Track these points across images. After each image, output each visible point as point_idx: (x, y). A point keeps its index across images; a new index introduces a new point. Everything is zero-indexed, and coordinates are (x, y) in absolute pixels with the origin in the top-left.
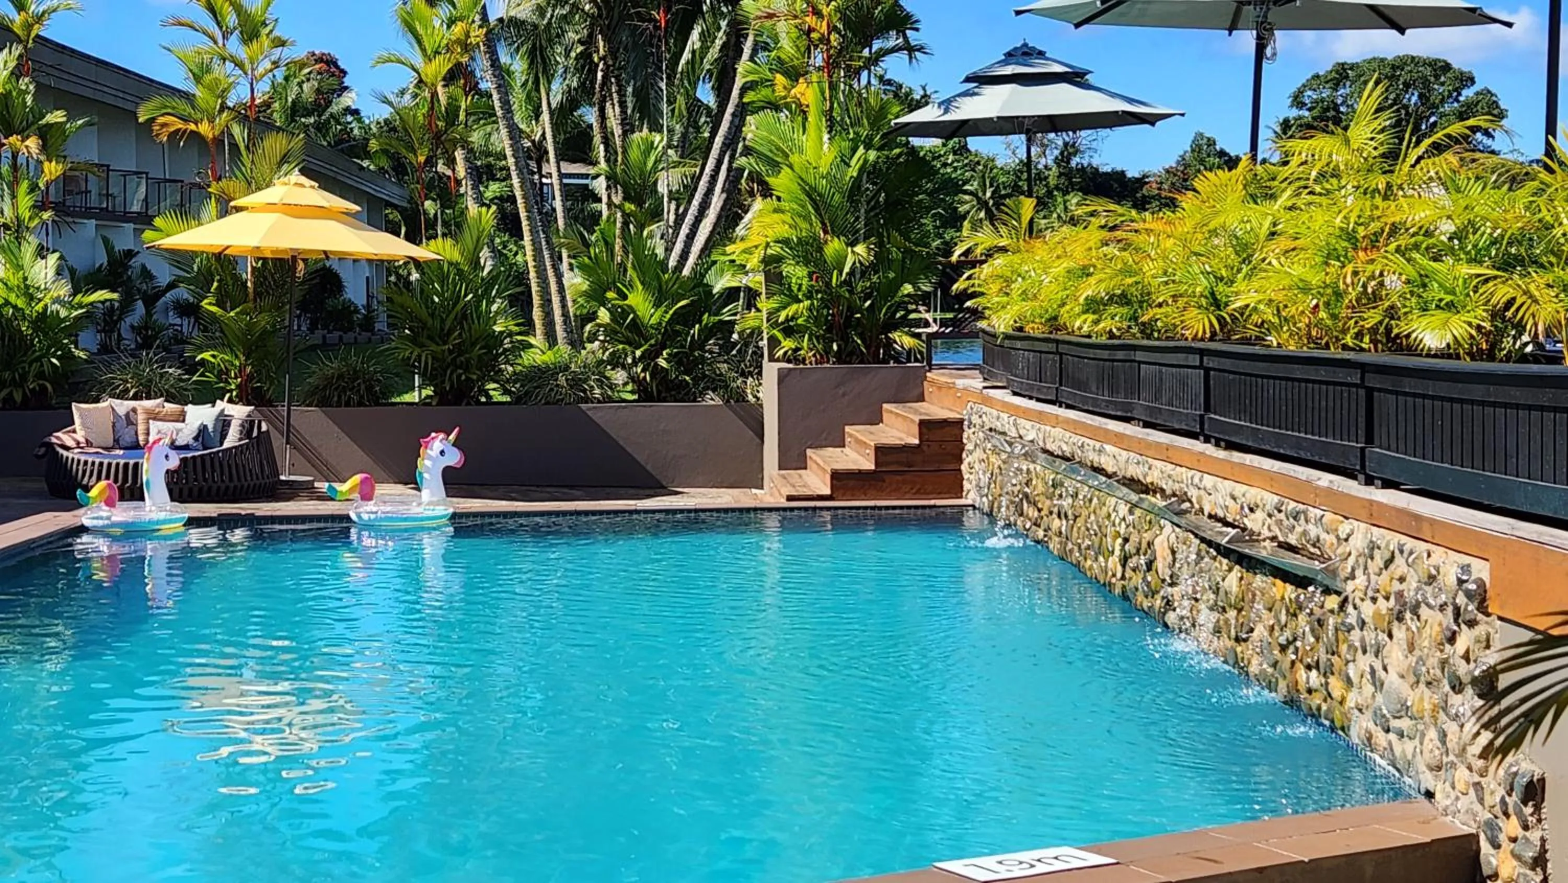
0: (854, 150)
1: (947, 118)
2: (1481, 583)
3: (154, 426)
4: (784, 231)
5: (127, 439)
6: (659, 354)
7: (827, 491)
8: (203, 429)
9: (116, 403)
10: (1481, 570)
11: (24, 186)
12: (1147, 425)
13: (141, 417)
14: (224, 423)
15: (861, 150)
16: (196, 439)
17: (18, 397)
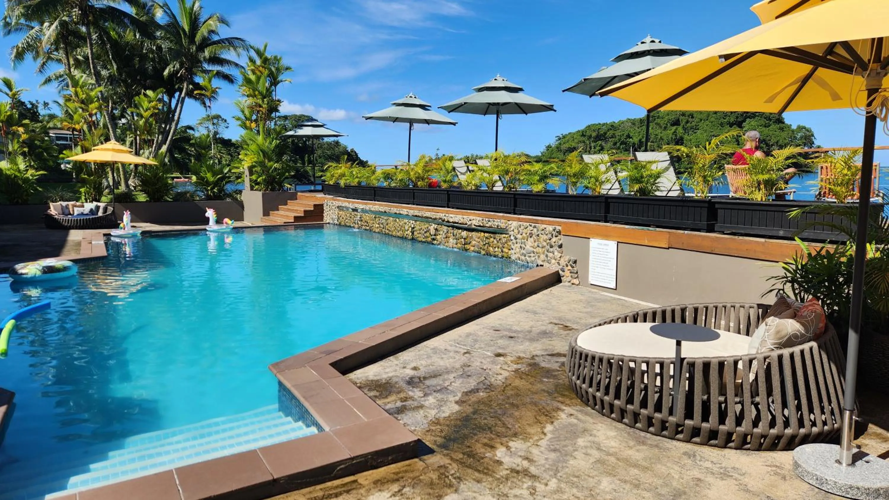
0: (273, 141)
1: (296, 134)
2: (560, 230)
3: (76, 209)
4: (256, 159)
5: (67, 212)
6: (214, 188)
7: (293, 221)
8: (91, 210)
9: (62, 203)
10: (560, 228)
11: (16, 141)
12: (417, 205)
13: (70, 207)
14: (98, 208)
15: (275, 141)
16: (90, 212)
17: (20, 201)
